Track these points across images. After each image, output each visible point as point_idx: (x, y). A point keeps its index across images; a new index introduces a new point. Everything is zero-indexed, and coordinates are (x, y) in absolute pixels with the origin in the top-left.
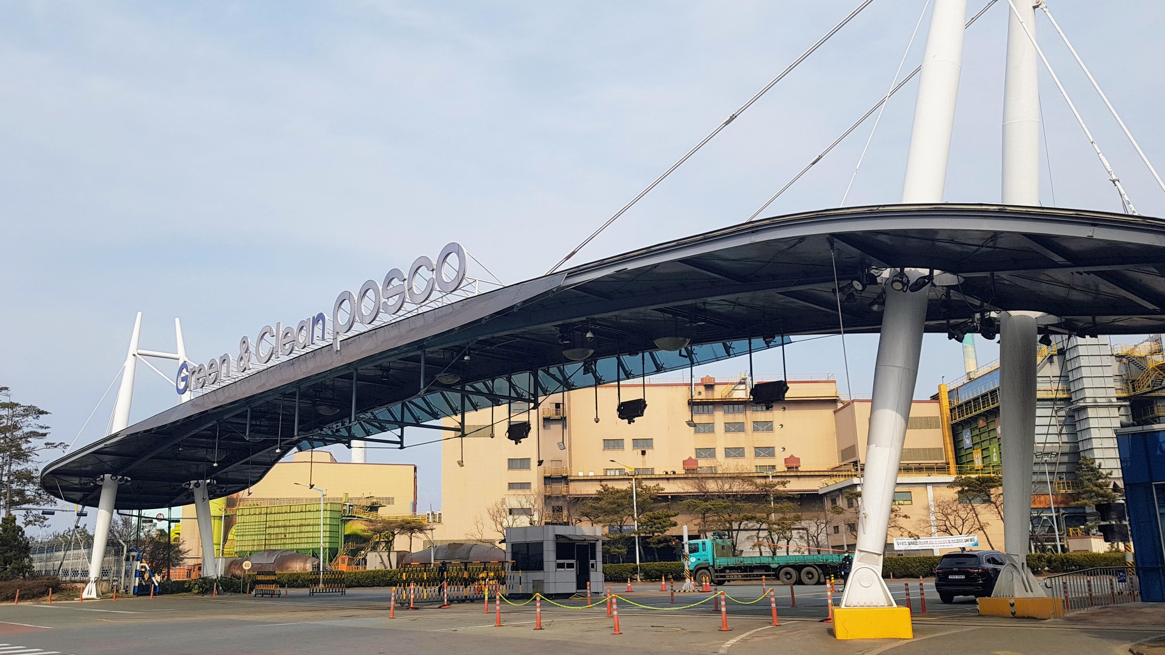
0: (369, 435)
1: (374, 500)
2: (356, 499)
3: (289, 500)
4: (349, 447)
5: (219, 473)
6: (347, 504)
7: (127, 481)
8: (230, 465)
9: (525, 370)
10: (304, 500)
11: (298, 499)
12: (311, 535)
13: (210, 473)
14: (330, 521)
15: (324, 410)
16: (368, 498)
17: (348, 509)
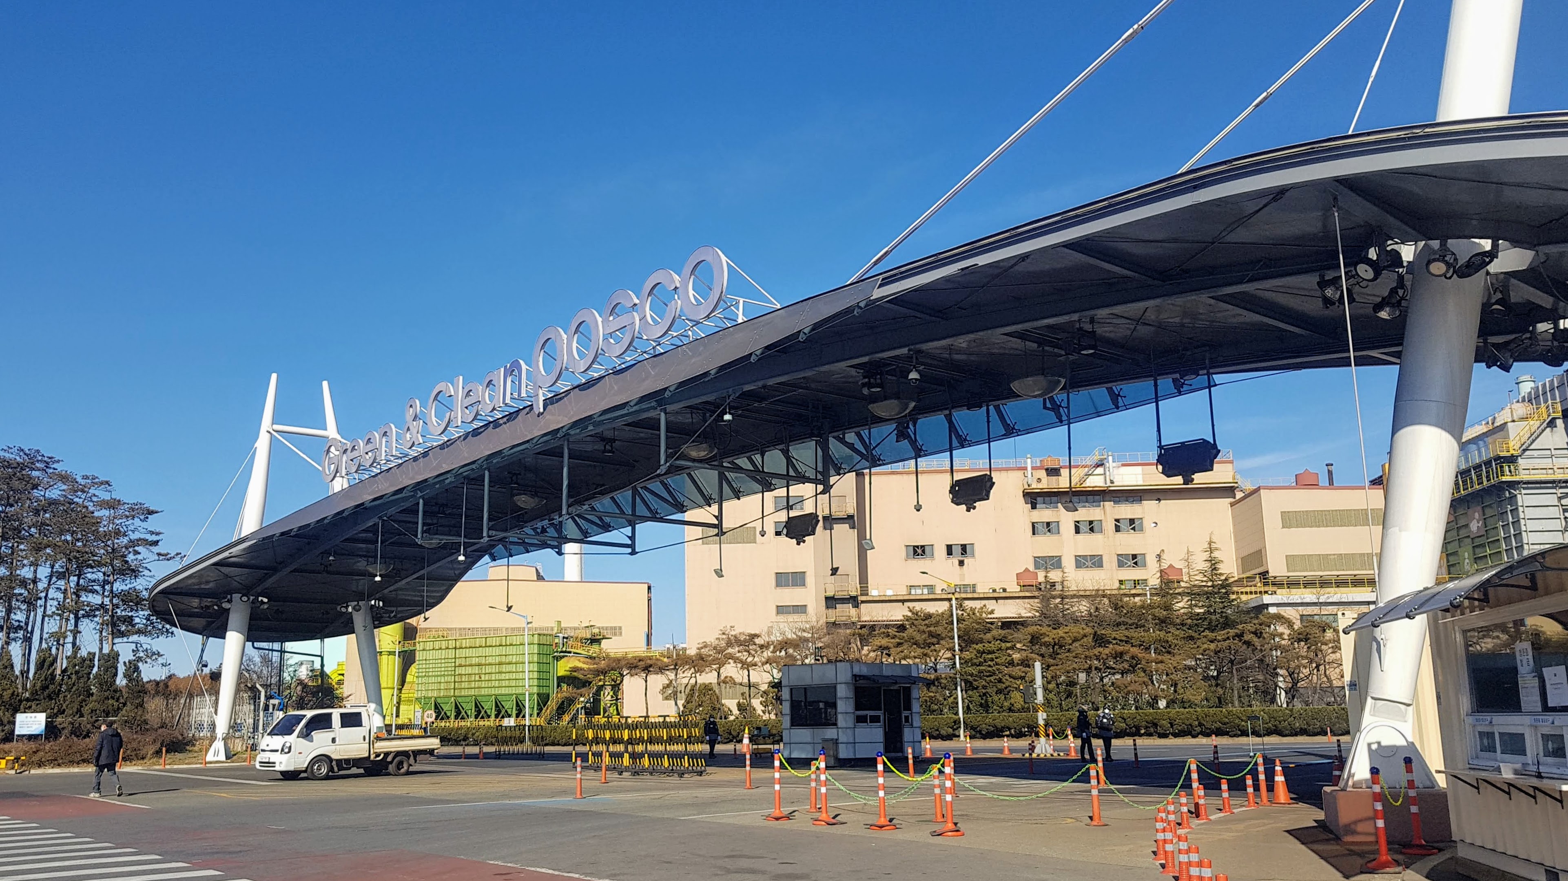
0: (587, 538)
1: (596, 631)
2: (570, 628)
3: (485, 629)
4: (560, 553)
5: (386, 591)
6: (560, 635)
7: (262, 602)
8: (400, 581)
9: (811, 436)
10: (504, 630)
11: (496, 629)
12: (514, 676)
13: (374, 591)
14: (539, 658)
15: (524, 501)
16: (588, 627)
17: (561, 641)
